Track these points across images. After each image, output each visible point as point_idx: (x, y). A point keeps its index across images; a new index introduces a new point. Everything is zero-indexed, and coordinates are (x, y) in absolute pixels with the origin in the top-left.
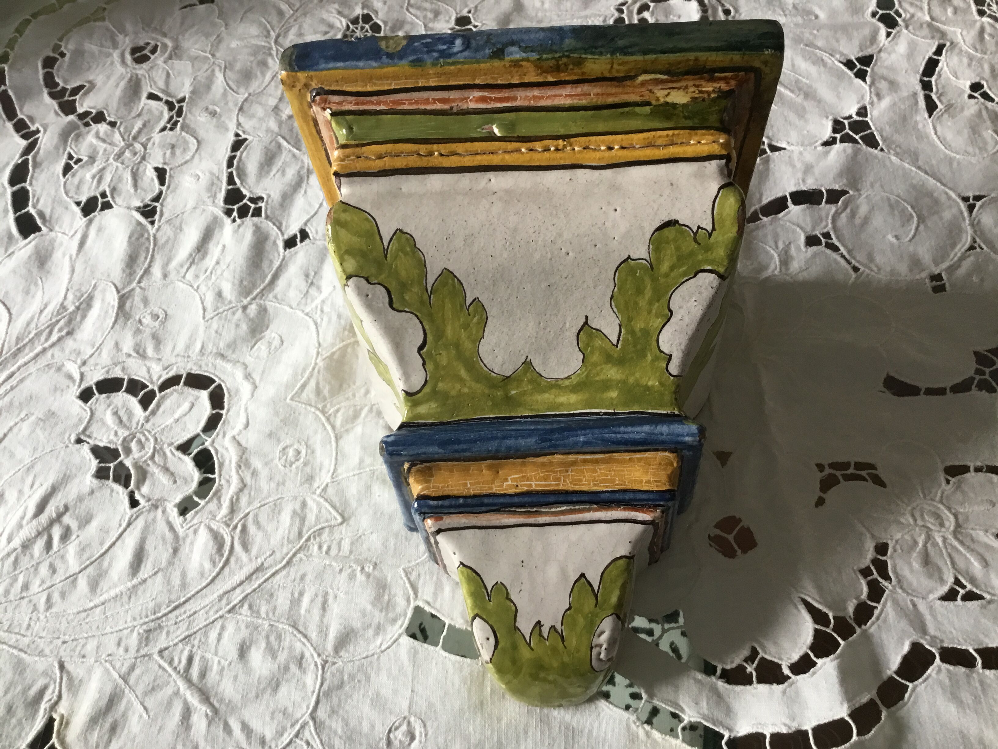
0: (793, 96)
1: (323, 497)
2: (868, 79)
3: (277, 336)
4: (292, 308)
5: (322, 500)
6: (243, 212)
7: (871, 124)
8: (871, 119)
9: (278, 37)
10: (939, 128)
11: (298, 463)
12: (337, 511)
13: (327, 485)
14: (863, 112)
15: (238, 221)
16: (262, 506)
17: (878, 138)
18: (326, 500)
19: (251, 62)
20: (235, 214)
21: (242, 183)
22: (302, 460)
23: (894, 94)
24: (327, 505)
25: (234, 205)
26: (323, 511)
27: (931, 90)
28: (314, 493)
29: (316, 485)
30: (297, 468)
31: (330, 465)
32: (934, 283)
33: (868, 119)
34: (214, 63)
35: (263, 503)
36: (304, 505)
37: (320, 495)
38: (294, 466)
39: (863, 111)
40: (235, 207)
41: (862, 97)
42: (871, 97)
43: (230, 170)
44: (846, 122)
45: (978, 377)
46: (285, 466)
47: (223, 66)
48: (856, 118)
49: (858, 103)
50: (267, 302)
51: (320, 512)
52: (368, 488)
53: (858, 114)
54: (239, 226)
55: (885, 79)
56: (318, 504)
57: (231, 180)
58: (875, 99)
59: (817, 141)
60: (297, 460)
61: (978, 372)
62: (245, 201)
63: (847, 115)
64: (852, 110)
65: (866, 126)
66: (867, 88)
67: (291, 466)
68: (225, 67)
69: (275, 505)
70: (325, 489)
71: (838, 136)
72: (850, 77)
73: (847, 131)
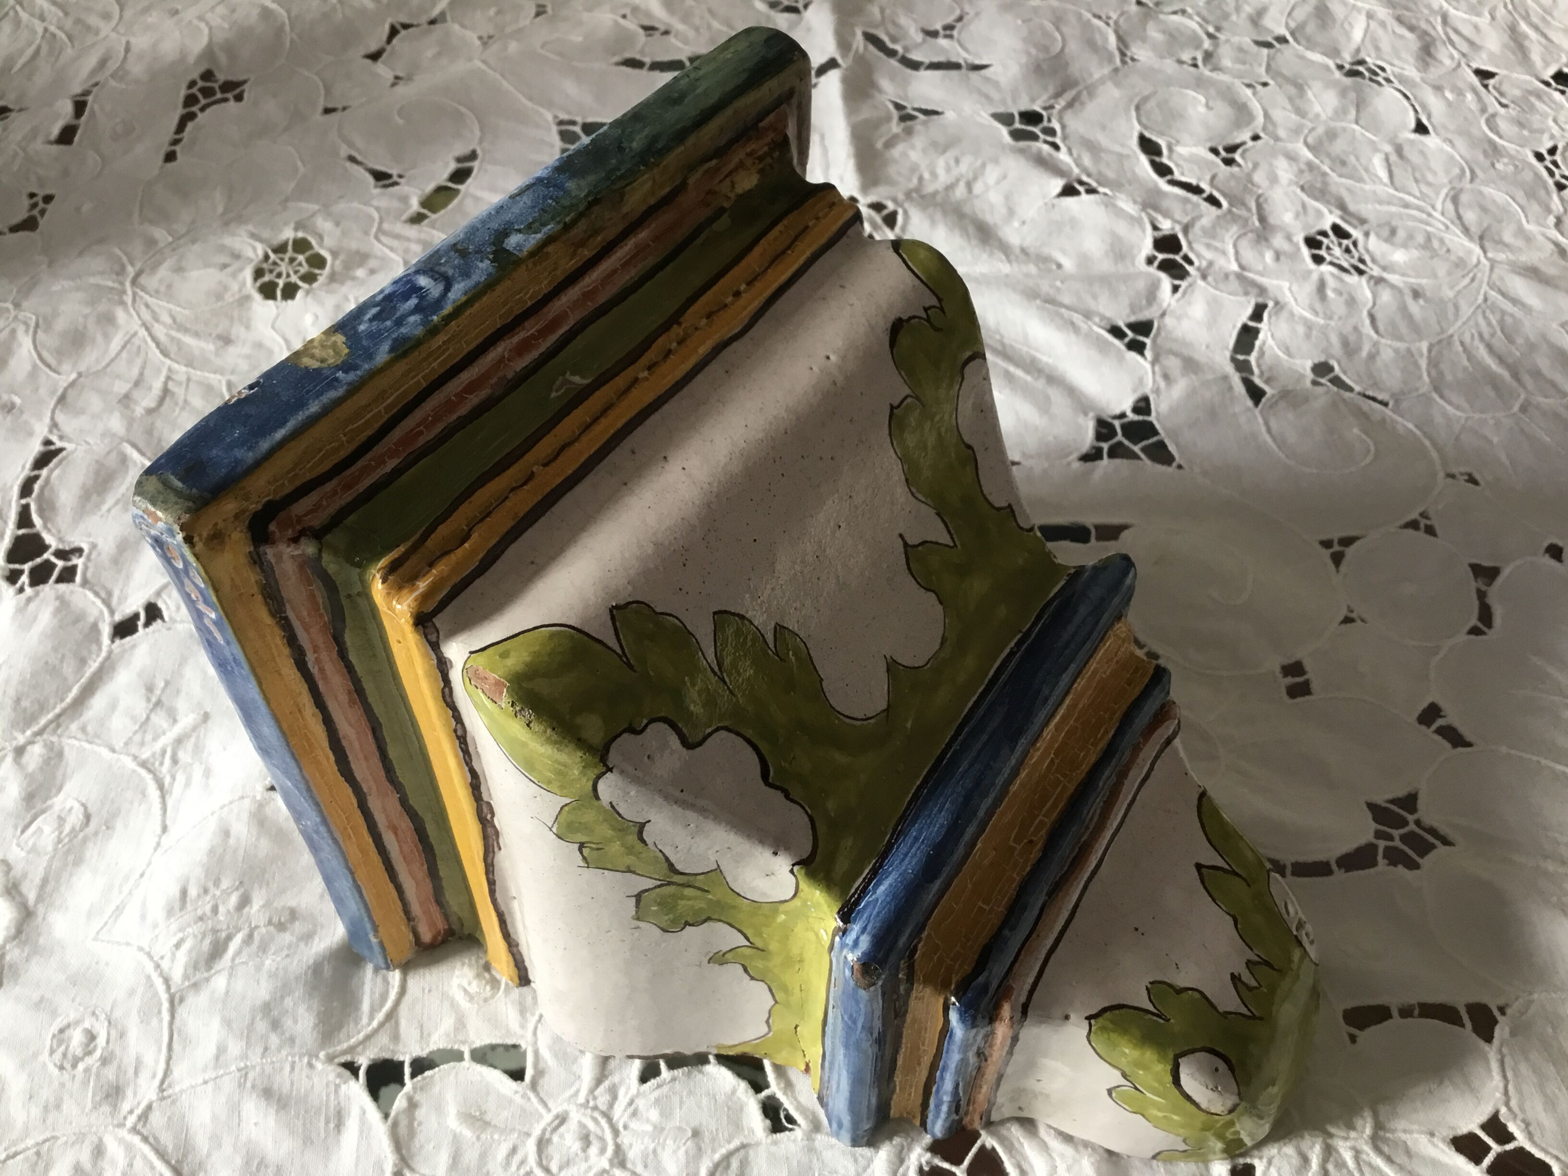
0: (1029, 378)
1: (138, 1133)
2: (1148, 353)
3: (77, 806)
4: (113, 751)
5: (136, 1140)
6: (40, 576)
7: (1158, 426)
8: (1158, 420)
9: (138, 275)
10: (1273, 423)
11: (90, 1061)
12: (167, 1162)
13: (149, 1107)
14: (1143, 406)
15: (29, 591)
16: (8, 1158)
17: (1172, 448)
18: (145, 1139)
19: (86, 317)
20: (25, 579)
21: (45, 526)
22: (98, 1053)
23: (1193, 377)
24: (146, 1149)
25: (24, 562)
26: (138, 1163)
27: (1252, 372)
28: (121, 1125)
29: (126, 1107)
30: (87, 1070)
31: (157, 1062)
32: (1290, 680)
33: (1152, 418)
34: (16, 318)
35: (13, 1150)
36: (99, 1151)
37: (134, 1130)
38: (81, 1066)
39: (1142, 404)
40: (27, 567)
41: (1141, 381)
42: (1154, 381)
43: (24, 501)
44: (1117, 424)
45: (1382, 844)
46: (62, 1068)
47: (32, 324)
48: (1132, 416)
49: (1134, 391)
50: (66, 741)
51: (131, 1165)
52: (235, 1109)
53: (1136, 410)
54: (29, 600)
55: (1176, 354)
56: (129, 1148)
57: (24, 519)
58: (1162, 384)
59: (1071, 453)
60: (89, 1053)
61: (1379, 835)
62: (46, 556)
63: (1117, 412)
64: (1125, 404)
65: (1148, 430)
66: (1148, 366)
67: (74, 1066)
68: (37, 326)
69: (38, 1154)
70: (144, 1117)
71: (1105, 446)
72: (1119, 350)
73: (1120, 437)
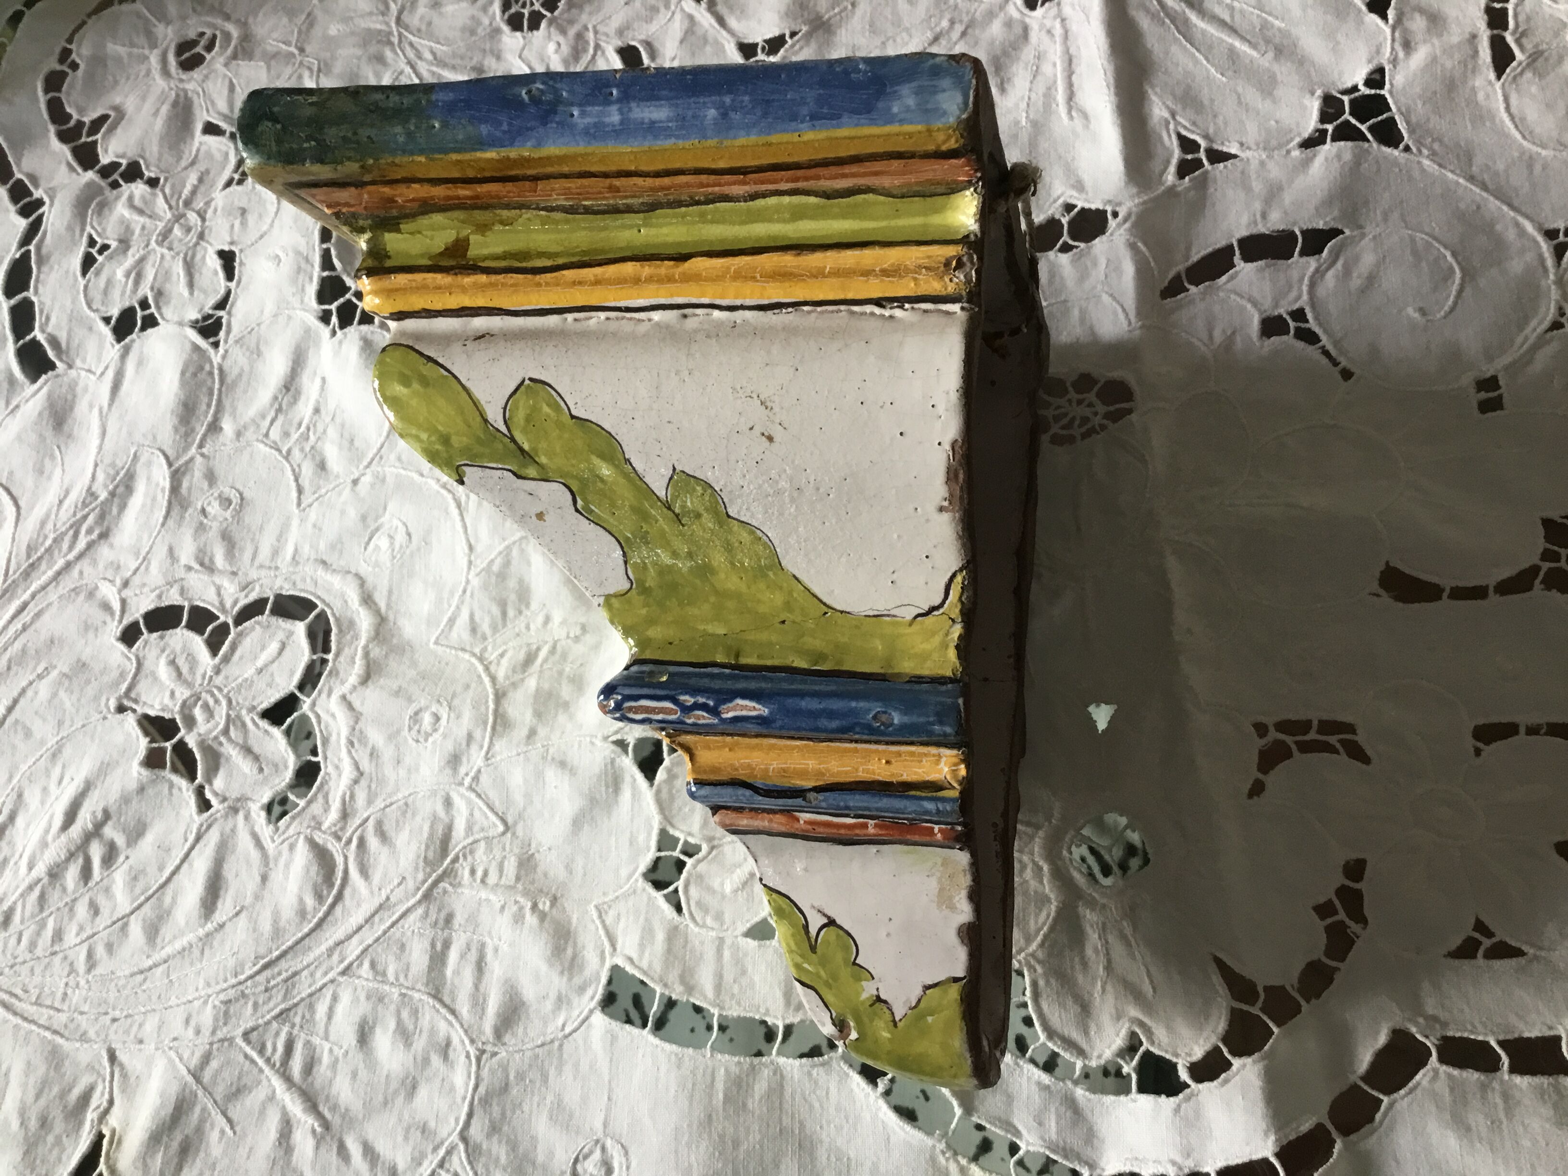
0: (1254, 54)
1: (474, 790)
2: (1391, 13)
3: (400, 525)
4: (421, 474)
5: (473, 796)
6: (346, 320)
7: (1390, 100)
8: (1391, 92)
10: (1514, 101)
11: (436, 736)
12: (496, 814)
13: (479, 771)
14: (1376, 78)
15: (339, 333)
16: (386, 807)
17: (1402, 126)
18: (479, 796)
19: (359, 59)
20: (334, 319)
21: (345, 270)
22: (441, 730)
23: (1436, 41)
24: (481, 803)
25: (331, 303)
26: (477, 814)
27: (1505, 28)
28: (461, 784)
29: (463, 770)
30: (434, 743)
31: (483, 738)
32: (1483, 395)
33: (1385, 92)
34: (301, 63)
35: (388, 802)
36: (448, 803)
37: (471, 788)
38: (431, 740)
39: (1377, 77)
40: (335, 307)
41: (1378, 52)
42: (1393, 49)
43: (325, 246)
44: (1346, 99)
45: (1546, 566)
46: (417, 741)
47: (315, 68)
48: (1364, 90)
49: (1370, 61)
50: (387, 469)
51: (472, 815)
52: (540, 775)
53: (1369, 83)
54: (340, 342)
55: (1421, 11)
56: (469, 802)
57: (327, 262)
58: (1401, 54)
59: (1292, 140)
60: (435, 730)
61: (1547, 556)
62: (347, 297)
63: (1349, 85)
64: (1358, 76)
65: (1381, 104)
66: (1388, 31)
67: (426, 740)
68: (319, 70)
69: (406, 804)
70: (476, 778)
71: (1330, 128)
72: (1360, 11)
73: (1347, 116)
